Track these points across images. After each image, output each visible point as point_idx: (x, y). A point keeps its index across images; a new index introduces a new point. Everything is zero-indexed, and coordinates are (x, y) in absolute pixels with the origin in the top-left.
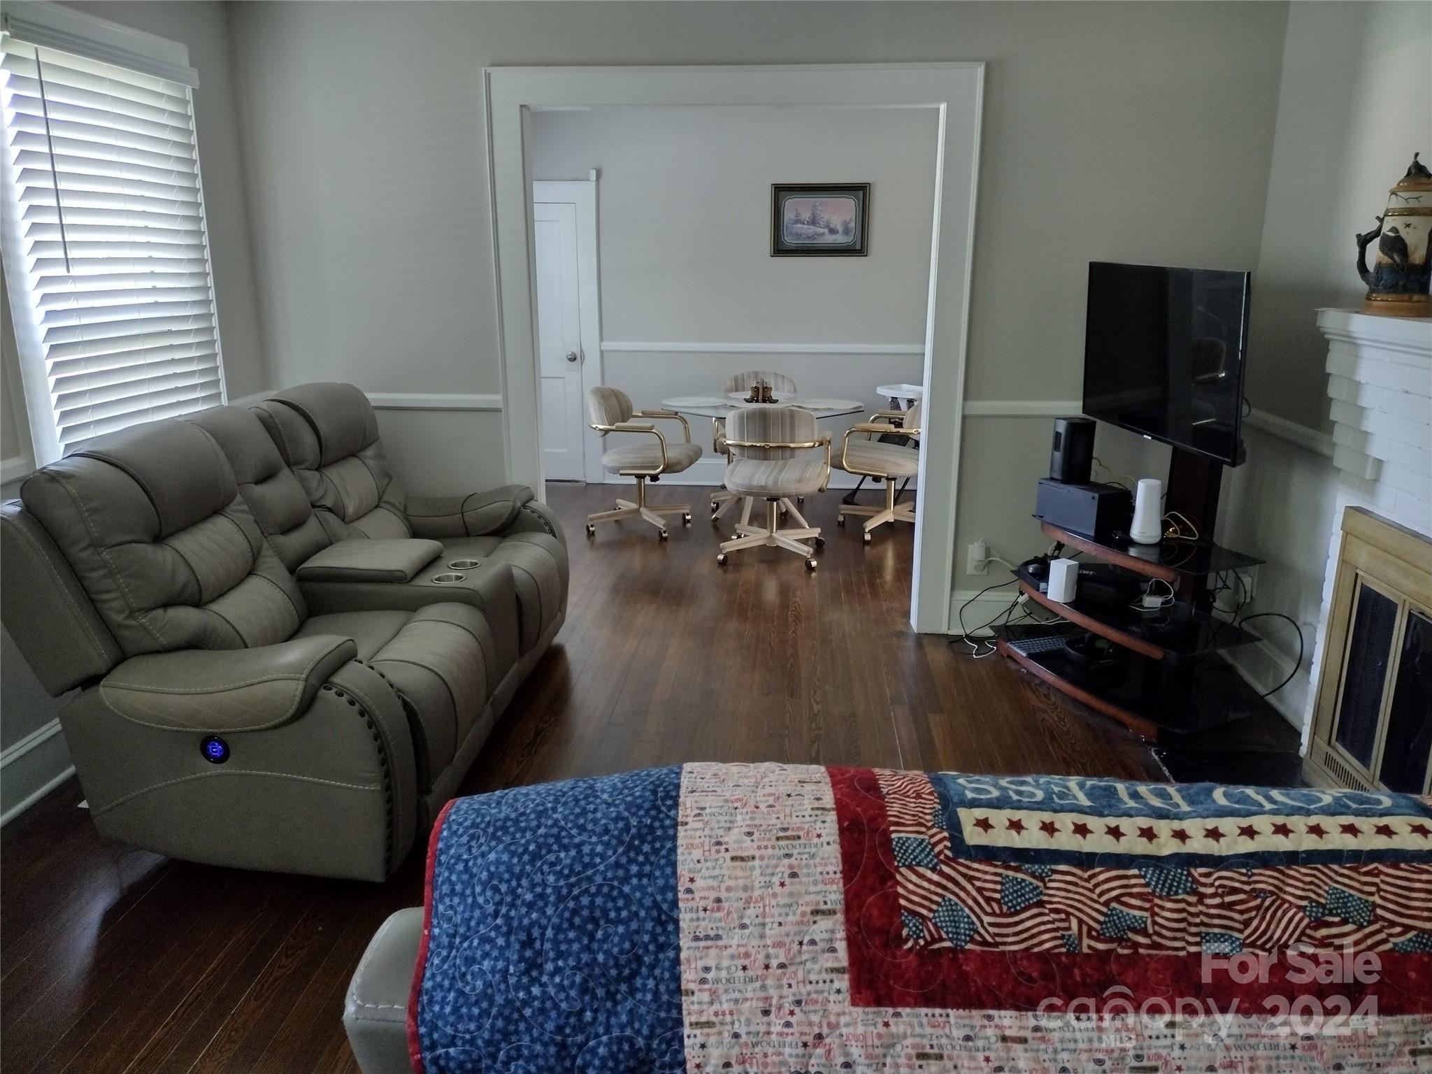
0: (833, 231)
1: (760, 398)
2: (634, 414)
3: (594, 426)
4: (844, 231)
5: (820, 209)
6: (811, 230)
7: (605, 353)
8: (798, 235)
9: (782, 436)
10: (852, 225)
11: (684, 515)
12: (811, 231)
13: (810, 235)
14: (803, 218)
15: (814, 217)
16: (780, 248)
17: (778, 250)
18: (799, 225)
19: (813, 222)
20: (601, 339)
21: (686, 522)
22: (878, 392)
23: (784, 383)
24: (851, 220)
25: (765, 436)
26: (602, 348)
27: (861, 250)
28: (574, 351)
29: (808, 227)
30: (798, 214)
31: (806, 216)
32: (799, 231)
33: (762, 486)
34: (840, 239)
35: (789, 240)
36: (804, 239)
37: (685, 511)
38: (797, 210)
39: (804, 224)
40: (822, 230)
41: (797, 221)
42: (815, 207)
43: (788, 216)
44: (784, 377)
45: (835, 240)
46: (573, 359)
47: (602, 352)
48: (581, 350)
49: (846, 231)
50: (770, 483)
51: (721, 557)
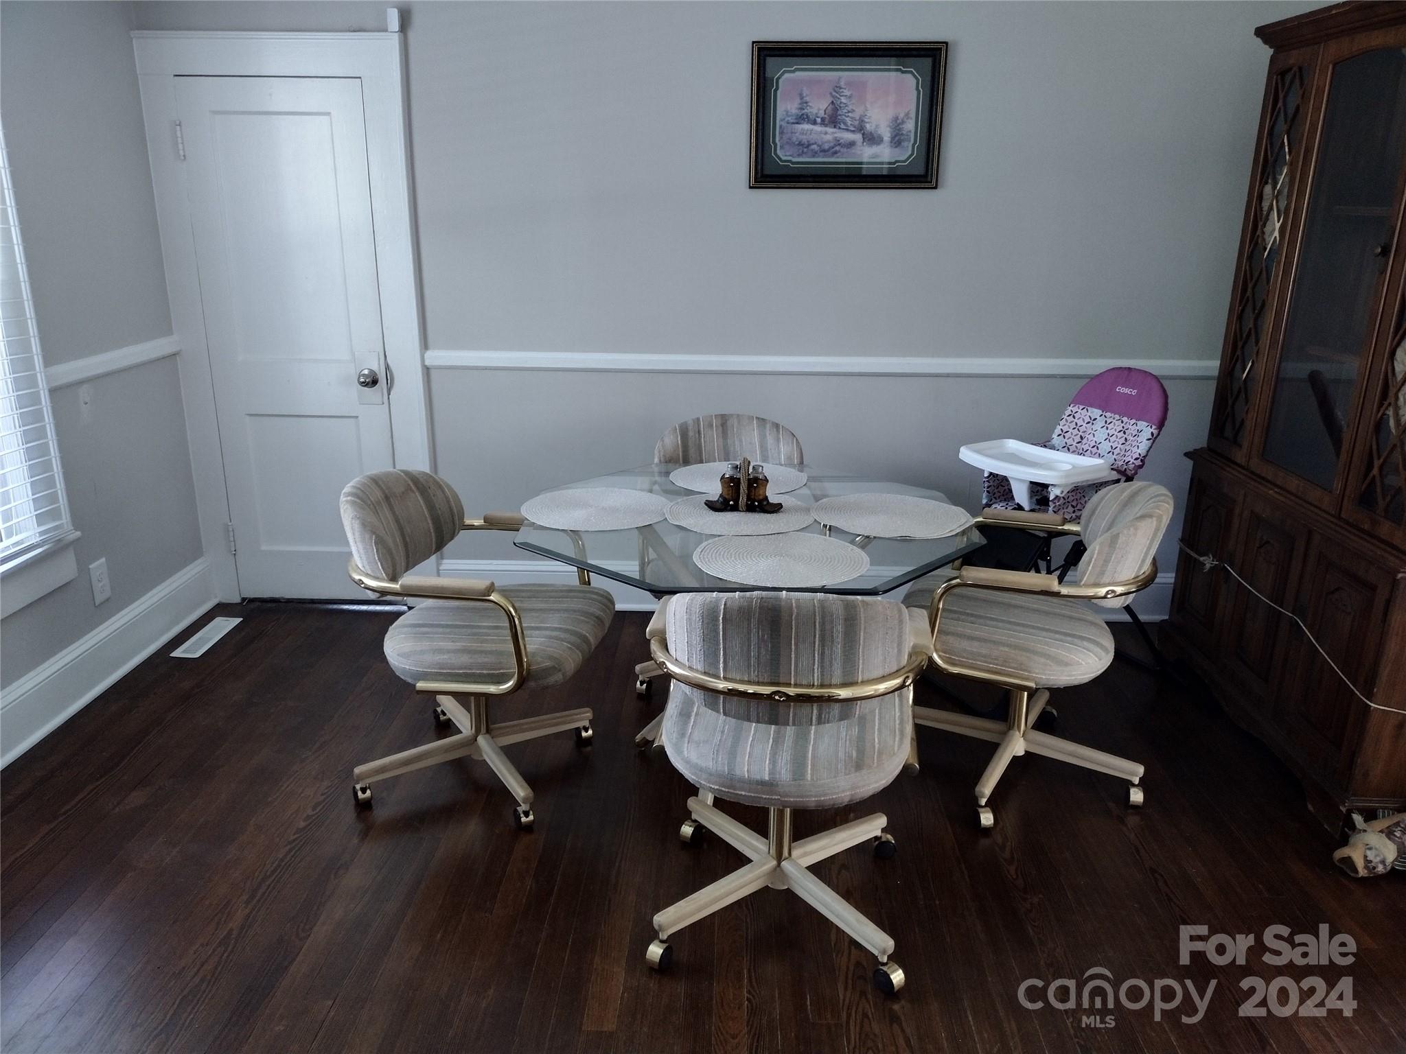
0: (872, 139)
1: (743, 500)
2: (468, 522)
3: (357, 577)
4: (893, 138)
5: (847, 93)
6: (828, 135)
7: (433, 374)
8: (804, 146)
9: (822, 666)
10: (910, 126)
11: (578, 731)
12: (829, 137)
13: (826, 146)
14: (815, 111)
15: (836, 110)
16: (767, 172)
17: (763, 176)
18: (806, 127)
19: (833, 119)
20: (425, 345)
21: (582, 743)
22: (961, 456)
23: (778, 440)
24: (907, 115)
25: (774, 668)
26: (427, 363)
27: (926, 176)
28: (375, 368)
29: (823, 129)
30: (804, 104)
31: (819, 106)
32: (804, 138)
33: (762, 783)
34: (880, 155)
35: (784, 154)
36: (815, 154)
37: (580, 724)
38: (802, 97)
39: (815, 123)
40: (849, 136)
41: (802, 118)
42: (837, 89)
43: (784, 107)
44: (777, 426)
45: (876, 156)
46: (371, 382)
47: (427, 370)
48: (387, 367)
49: (897, 140)
50: (784, 774)
51: (655, 951)
